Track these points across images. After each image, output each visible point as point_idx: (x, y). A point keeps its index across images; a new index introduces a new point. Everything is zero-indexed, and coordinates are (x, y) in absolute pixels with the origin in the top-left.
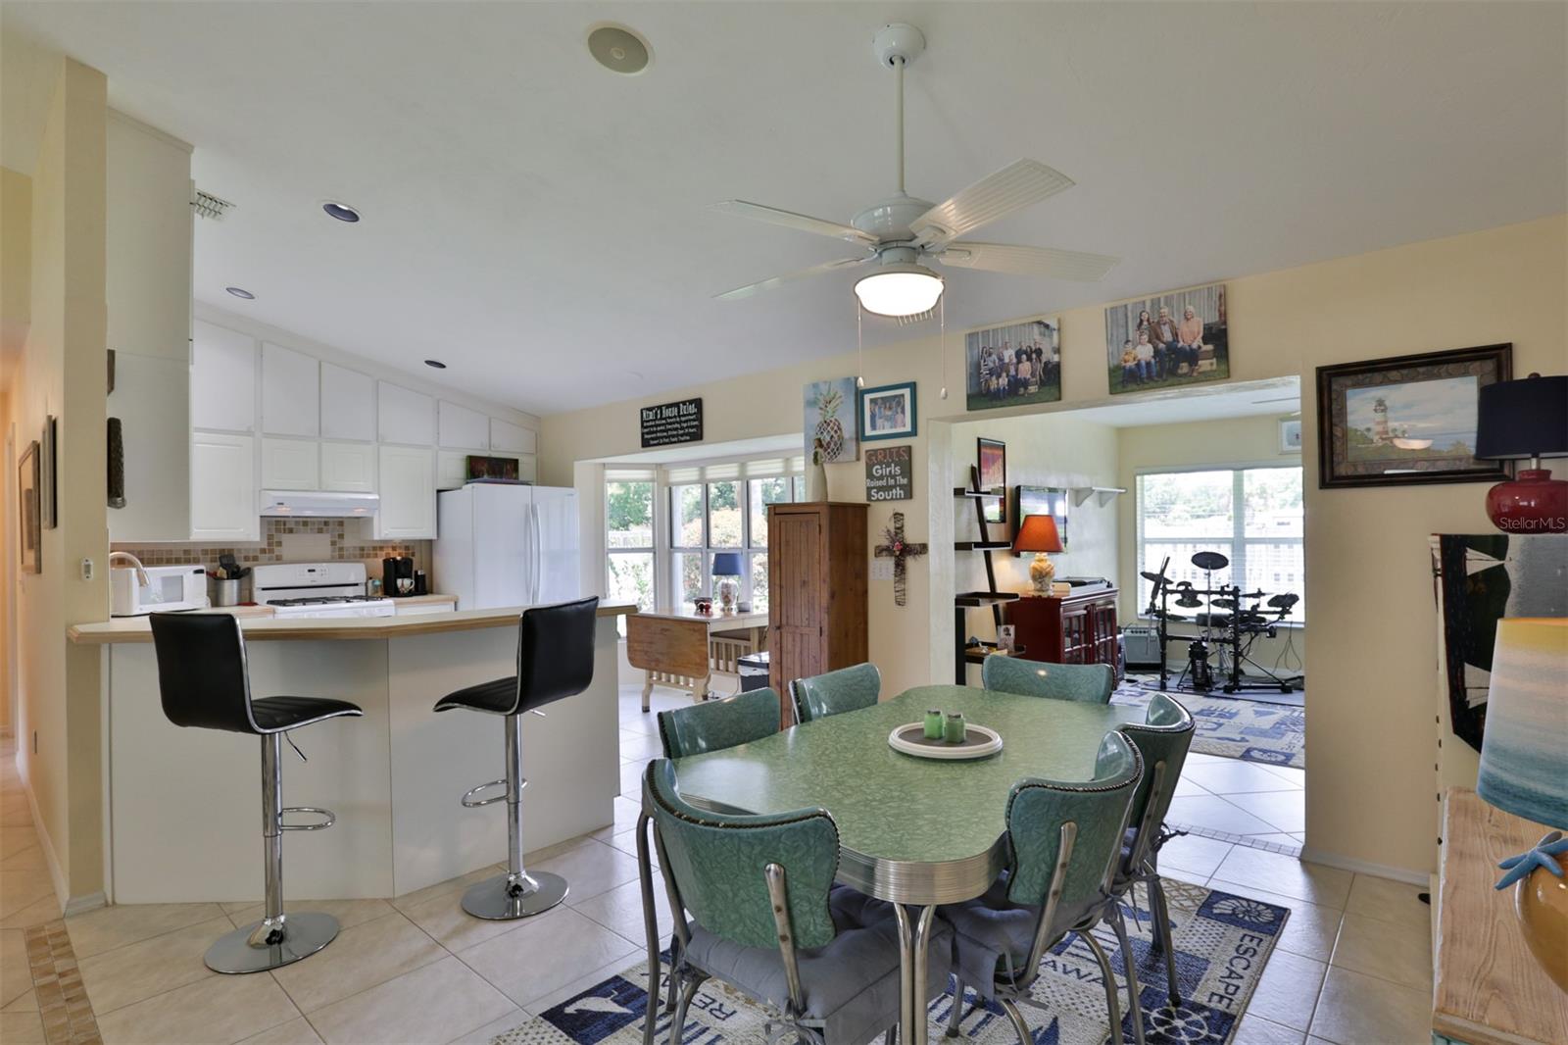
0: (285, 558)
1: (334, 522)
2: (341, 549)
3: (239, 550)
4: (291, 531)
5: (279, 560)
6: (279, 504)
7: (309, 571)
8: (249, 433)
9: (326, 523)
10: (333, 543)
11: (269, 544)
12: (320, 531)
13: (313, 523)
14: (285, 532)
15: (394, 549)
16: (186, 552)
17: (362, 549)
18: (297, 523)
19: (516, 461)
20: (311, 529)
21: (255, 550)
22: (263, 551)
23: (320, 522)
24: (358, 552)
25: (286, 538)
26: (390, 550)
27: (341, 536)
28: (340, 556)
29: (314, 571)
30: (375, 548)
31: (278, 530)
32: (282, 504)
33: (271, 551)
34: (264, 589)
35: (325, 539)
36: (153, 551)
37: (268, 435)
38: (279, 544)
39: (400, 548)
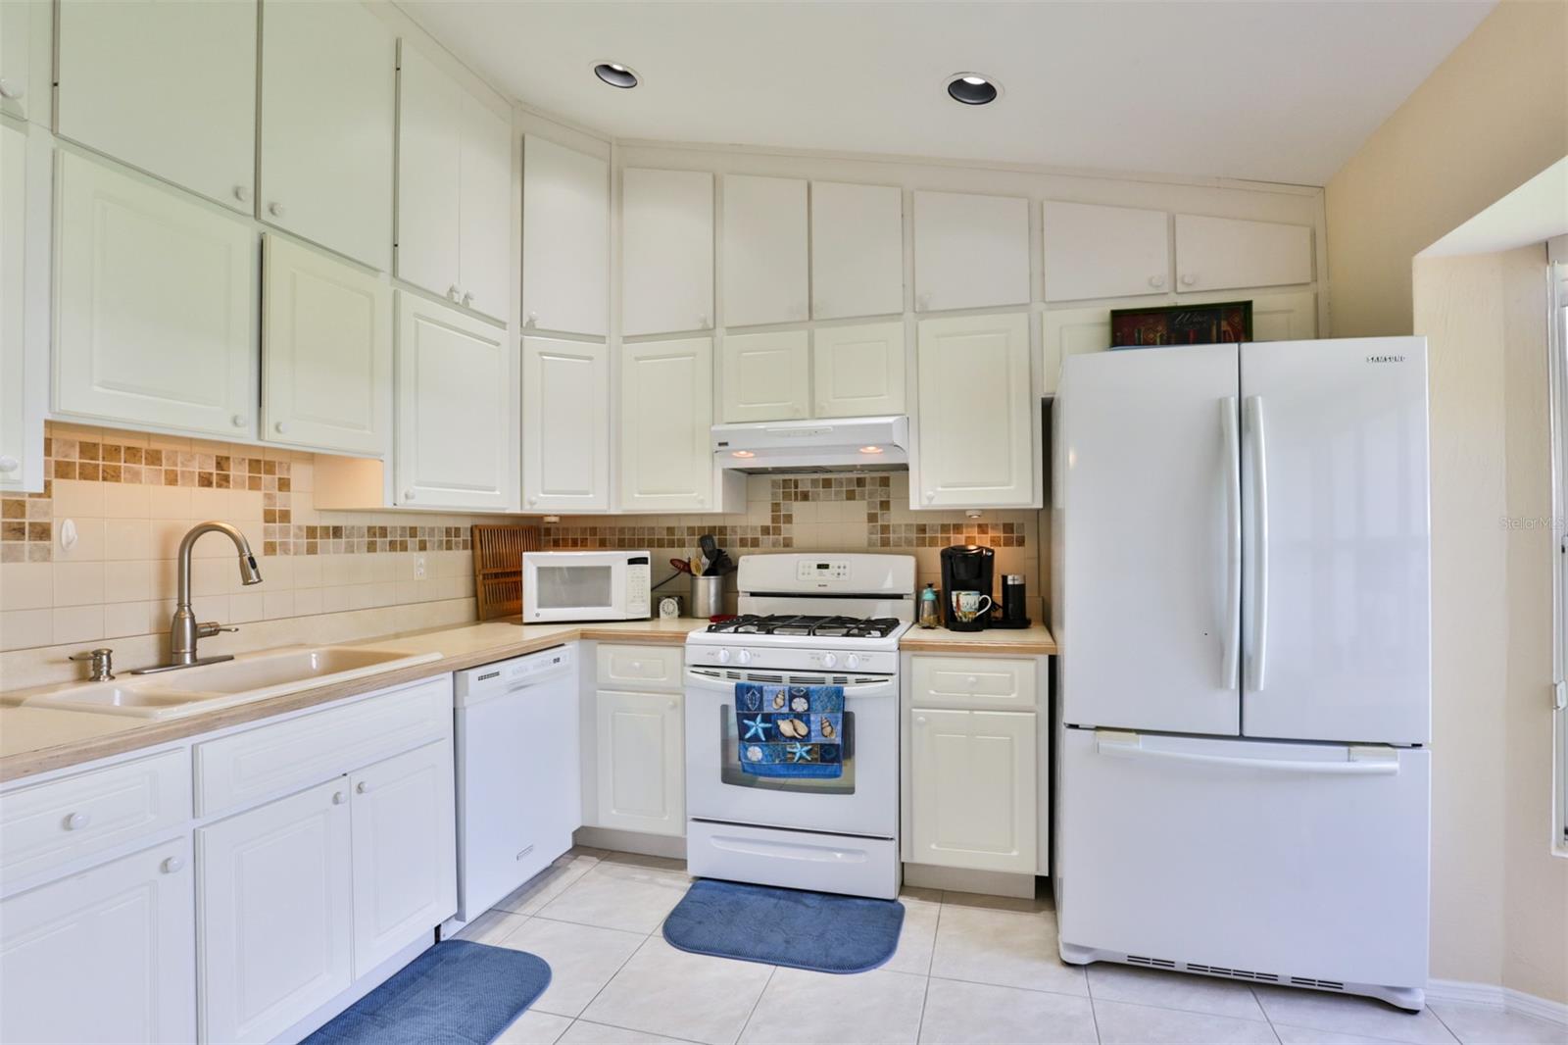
0: (795, 542)
1: (872, 478)
2: (885, 529)
3: (734, 529)
4: (805, 497)
5: (787, 545)
6: (720, 444)
7: (820, 566)
8: (707, 331)
9: (860, 482)
10: (872, 518)
11: (775, 519)
12: (851, 496)
13: (840, 483)
14: (796, 499)
15: (982, 528)
16: (671, 530)
17: (922, 529)
18: (814, 482)
19: (1248, 305)
20: (837, 493)
21: (754, 529)
22: (766, 530)
23: (850, 480)
24: (914, 535)
25: (797, 508)
26: (974, 532)
27: (885, 505)
28: (883, 542)
29: (826, 567)
30: (945, 528)
31: (787, 496)
32: (726, 444)
33: (777, 531)
34: (753, 594)
35: (859, 509)
36: (634, 528)
37: (733, 330)
38: (789, 519)
39: (995, 527)
